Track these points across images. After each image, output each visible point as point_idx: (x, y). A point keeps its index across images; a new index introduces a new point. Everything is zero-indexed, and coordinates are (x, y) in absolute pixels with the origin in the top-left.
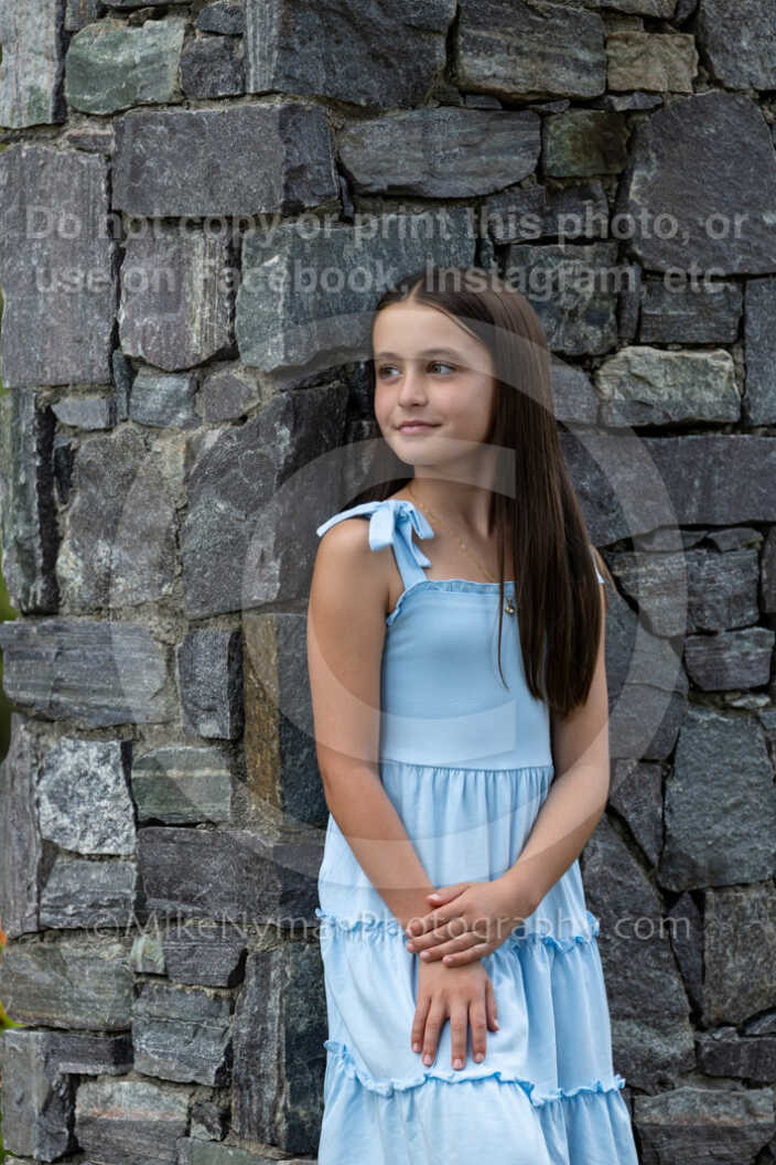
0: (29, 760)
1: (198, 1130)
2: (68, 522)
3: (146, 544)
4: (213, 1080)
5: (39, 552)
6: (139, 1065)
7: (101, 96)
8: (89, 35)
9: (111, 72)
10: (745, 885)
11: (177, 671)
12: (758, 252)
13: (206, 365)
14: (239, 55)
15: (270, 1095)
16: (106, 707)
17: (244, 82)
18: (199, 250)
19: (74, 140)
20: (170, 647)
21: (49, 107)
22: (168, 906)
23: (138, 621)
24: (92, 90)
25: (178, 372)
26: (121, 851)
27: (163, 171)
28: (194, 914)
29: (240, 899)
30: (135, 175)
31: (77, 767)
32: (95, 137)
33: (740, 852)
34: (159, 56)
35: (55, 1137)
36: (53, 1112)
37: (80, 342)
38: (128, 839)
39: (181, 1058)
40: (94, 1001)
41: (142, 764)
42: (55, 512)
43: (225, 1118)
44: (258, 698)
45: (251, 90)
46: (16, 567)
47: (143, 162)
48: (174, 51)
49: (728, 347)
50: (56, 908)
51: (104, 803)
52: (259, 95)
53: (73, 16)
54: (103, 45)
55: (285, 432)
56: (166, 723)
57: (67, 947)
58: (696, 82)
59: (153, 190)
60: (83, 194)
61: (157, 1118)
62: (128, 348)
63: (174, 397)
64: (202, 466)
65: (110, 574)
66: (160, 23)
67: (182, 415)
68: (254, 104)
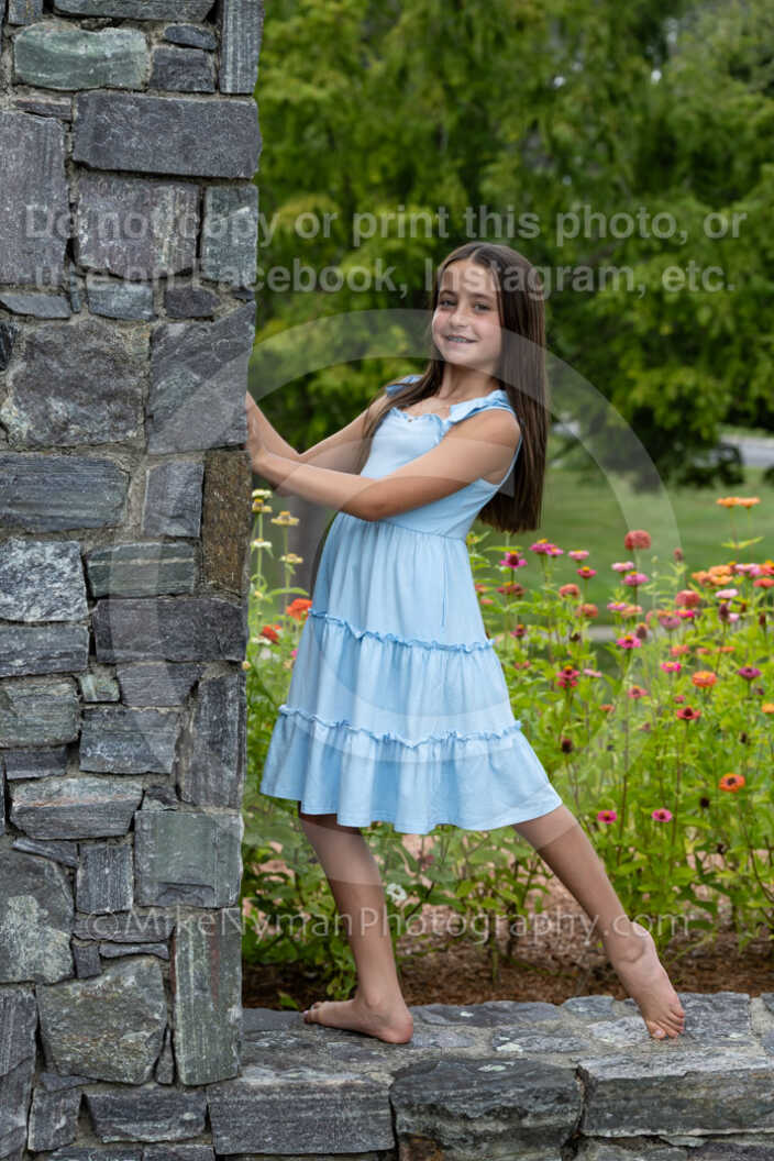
1: (153, 806)
2: (10, 384)
3: (104, 402)
4: (170, 770)
6: (82, 767)
7: (56, 76)
8: (41, 30)
9: (73, 61)
16: (63, 517)
17: (217, 87)
18: (170, 196)
19: (20, 104)
22: (120, 654)
23: (92, 454)
24: (45, 71)
26: (72, 618)
27: (129, 138)
28: (145, 658)
29: (200, 645)
30: (99, 137)
31: (31, 561)
32: (49, 106)
34: (127, 55)
37: (30, 253)
38: (79, 610)
40: (42, 725)
44: (223, 508)
45: (229, 90)
47: (109, 126)
48: (141, 54)
51: (57, 585)
53: (18, 12)
54: (54, 38)
57: (9, 688)
59: (118, 149)
60: (40, 146)
61: (107, 800)
63: (141, 299)
64: (168, 349)
65: (67, 423)
66: (126, 31)
67: (147, 313)
68: (233, 101)
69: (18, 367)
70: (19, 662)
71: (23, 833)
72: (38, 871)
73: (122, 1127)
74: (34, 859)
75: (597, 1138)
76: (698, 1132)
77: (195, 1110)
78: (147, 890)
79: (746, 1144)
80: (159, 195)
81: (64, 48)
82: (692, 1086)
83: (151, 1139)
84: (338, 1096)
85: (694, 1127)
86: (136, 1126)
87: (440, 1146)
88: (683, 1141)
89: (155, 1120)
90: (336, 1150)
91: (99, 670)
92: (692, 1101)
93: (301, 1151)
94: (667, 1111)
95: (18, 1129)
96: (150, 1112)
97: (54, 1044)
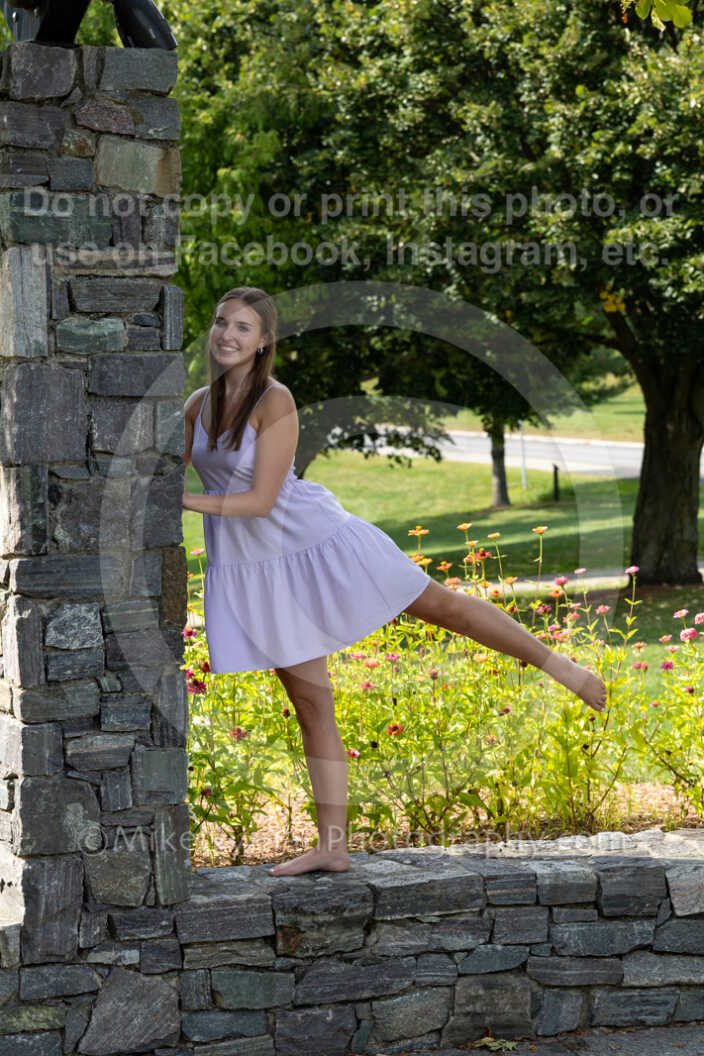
1: (141, 748)
2: (59, 517)
4: (149, 728)
6: (103, 727)
7: (78, 347)
8: (70, 322)
9: (86, 338)
16: (89, 589)
17: (162, 345)
19: (60, 363)
21: (46, 350)
22: (121, 664)
24: (74, 345)
26: (95, 646)
27: (117, 377)
31: (74, 615)
32: (75, 363)
34: (115, 333)
37: (68, 444)
38: (99, 641)
39: (132, 722)
40: (81, 706)
45: (168, 348)
47: (107, 372)
48: (122, 332)
50: (58, 673)
51: (87, 628)
52: (173, 351)
59: (113, 384)
60: (71, 385)
61: (116, 747)
62: (98, 447)
63: (129, 467)
65: (89, 537)
66: (114, 320)
67: (129, 473)
68: (171, 354)
69: (62, 507)
70: (69, 672)
71: (73, 768)
72: (81, 789)
73: (132, 931)
74: (80, 783)
75: (382, 921)
76: (437, 913)
77: (168, 920)
78: (140, 796)
79: (462, 919)
80: (134, 408)
81: (83, 331)
82: (432, 888)
83: (146, 937)
84: (244, 906)
85: (434, 911)
86: (137, 930)
87: (299, 931)
88: (429, 920)
89: (147, 926)
91: (109, 673)
92: (433, 897)
93: (226, 938)
94: (420, 903)
95: (74, 936)
96: (144, 922)
97: (93, 886)
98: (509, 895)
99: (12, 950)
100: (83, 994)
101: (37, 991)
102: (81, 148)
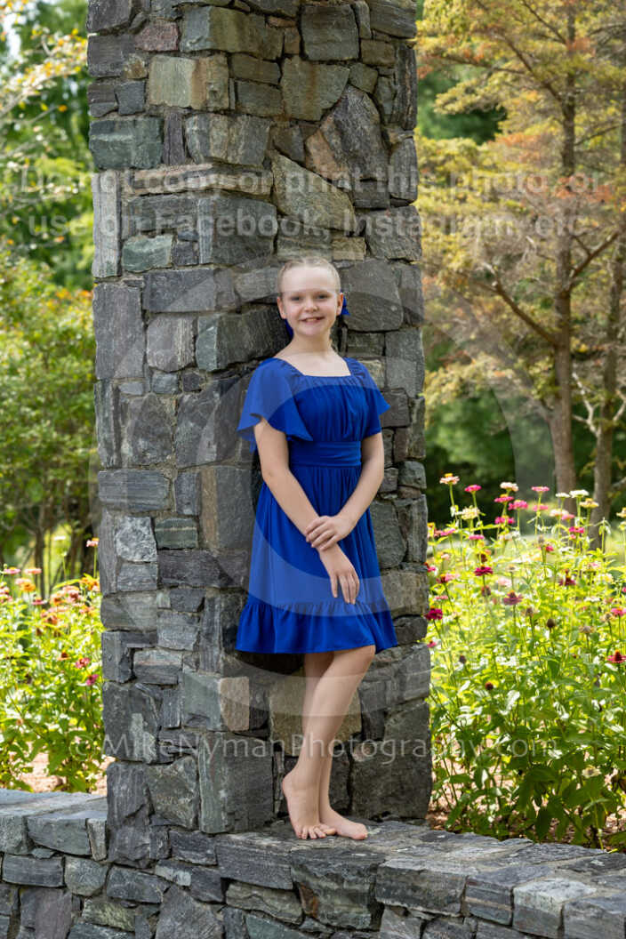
0: (111, 526)
1: (186, 668)
2: (126, 432)
3: (159, 440)
4: (192, 648)
5: (114, 443)
6: (160, 643)
7: (137, 265)
8: (132, 241)
9: (142, 256)
10: (389, 568)
11: (173, 489)
12: (390, 322)
13: (183, 369)
14: (196, 248)
15: (216, 653)
16: (144, 504)
17: (198, 260)
18: (180, 325)
19: (126, 282)
20: (171, 480)
21: (115, 269)
22: (172, 581)
23: (157, 470)
24: (134, 263)
25: (171, 372)
26: (151, 560)
27: (164, 294)
28: (182, 584)
29: (202, 578)
30: (153, 295)
31: (132, 528)
32: (135, 281)
33: (388, 555)
34: (162, 250)
35: (125, 673)
36: (124, 663)
37: (130, 361)
38: (154, 556)
39: (179, 640)
40: (141, 619)
41: (159, 526)
42: (119, 428)
43: (197, 663)
44: (208, 499)
45: (201, 262)
46: (104, 450)
47: (156, 290)
48: (168, 247)
49: (379, 359)
50: (124, 583)
51: (144, 541)
52: (205, 265)
53: (125, 234)
54: (138, 245)
55: (217, 395)
56: (169, 510)
57: (129, 598)
58: (365, 257)
59: (160, 301)
60: (131, 303)
61: (168, 664)
62: (150, 363)
63: (170, 381)
64: (183, 409)
65: (144, 452)
66: (162, 237)
67: (174, 389)
68: (203, 268)
69: (129, 423)
70: (130, 584)
71: (137, 679)
72: (144, 700)
73: (183, 852)
74: (143, 694)
76: (420, 908)
77: (212, 849)
80: (176, 324)
81: (140, 249)
82: (423, 879)
83: (194, 861)
84: (264, 852)
86: (187, 852)
87: (313, 893)
88: (417, 914)
89: (197, 851)
90: (263, 884)
92: (420, 889)
93: (250, 881)
94: (409, 893)
95: (144, 845)
96: (197, 847)
97: (153, 799)
98: (485, 906)
99: (98, 845)
100: (146, 904)
101: (116, 890)
102: (136, 71)
